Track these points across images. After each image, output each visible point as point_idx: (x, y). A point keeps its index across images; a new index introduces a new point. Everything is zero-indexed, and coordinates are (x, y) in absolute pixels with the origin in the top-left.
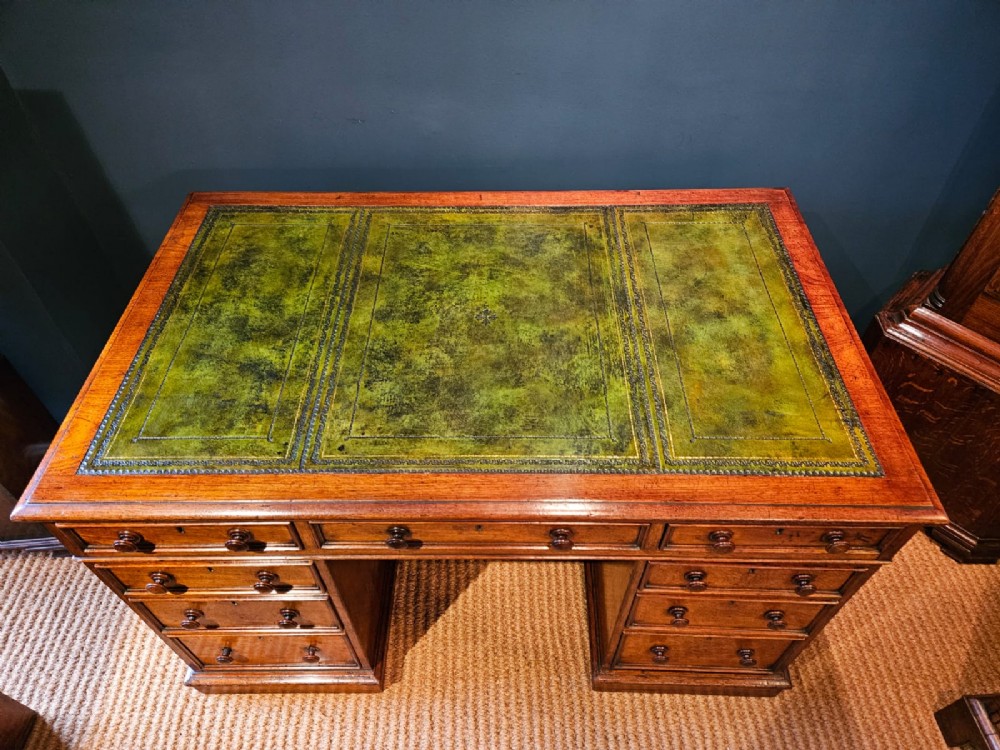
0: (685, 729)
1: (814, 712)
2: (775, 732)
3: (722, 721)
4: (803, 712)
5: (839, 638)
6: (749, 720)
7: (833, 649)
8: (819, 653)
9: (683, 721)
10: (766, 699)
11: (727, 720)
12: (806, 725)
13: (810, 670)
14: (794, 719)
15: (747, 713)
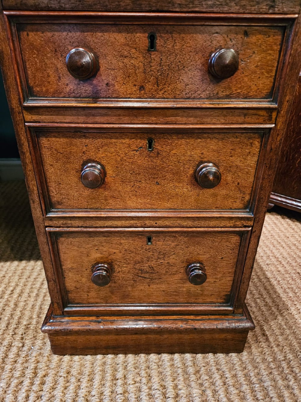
0: (145, 388)
1: (284, 364)
2: (245, 388)
3: (187, 380)
4: (272, 365)
5: (296, 303)
6: (217, 376)
7: (293, 310)
8: (281, 315)
9: (144, 380)
10: (234, 355)
11: (193, 377)
12: (278, 378)
13: (274, 327)
14: (264, 373)
15: (214, 369)
